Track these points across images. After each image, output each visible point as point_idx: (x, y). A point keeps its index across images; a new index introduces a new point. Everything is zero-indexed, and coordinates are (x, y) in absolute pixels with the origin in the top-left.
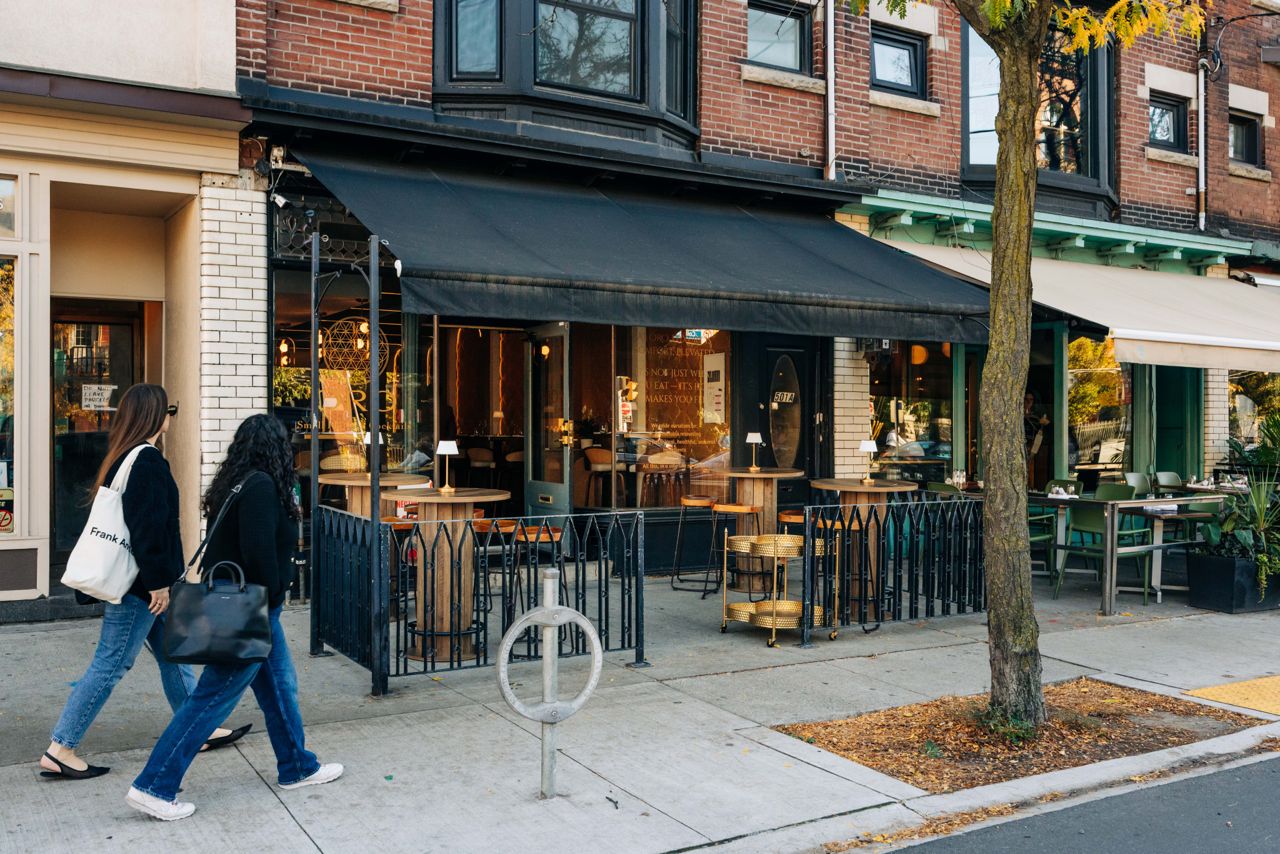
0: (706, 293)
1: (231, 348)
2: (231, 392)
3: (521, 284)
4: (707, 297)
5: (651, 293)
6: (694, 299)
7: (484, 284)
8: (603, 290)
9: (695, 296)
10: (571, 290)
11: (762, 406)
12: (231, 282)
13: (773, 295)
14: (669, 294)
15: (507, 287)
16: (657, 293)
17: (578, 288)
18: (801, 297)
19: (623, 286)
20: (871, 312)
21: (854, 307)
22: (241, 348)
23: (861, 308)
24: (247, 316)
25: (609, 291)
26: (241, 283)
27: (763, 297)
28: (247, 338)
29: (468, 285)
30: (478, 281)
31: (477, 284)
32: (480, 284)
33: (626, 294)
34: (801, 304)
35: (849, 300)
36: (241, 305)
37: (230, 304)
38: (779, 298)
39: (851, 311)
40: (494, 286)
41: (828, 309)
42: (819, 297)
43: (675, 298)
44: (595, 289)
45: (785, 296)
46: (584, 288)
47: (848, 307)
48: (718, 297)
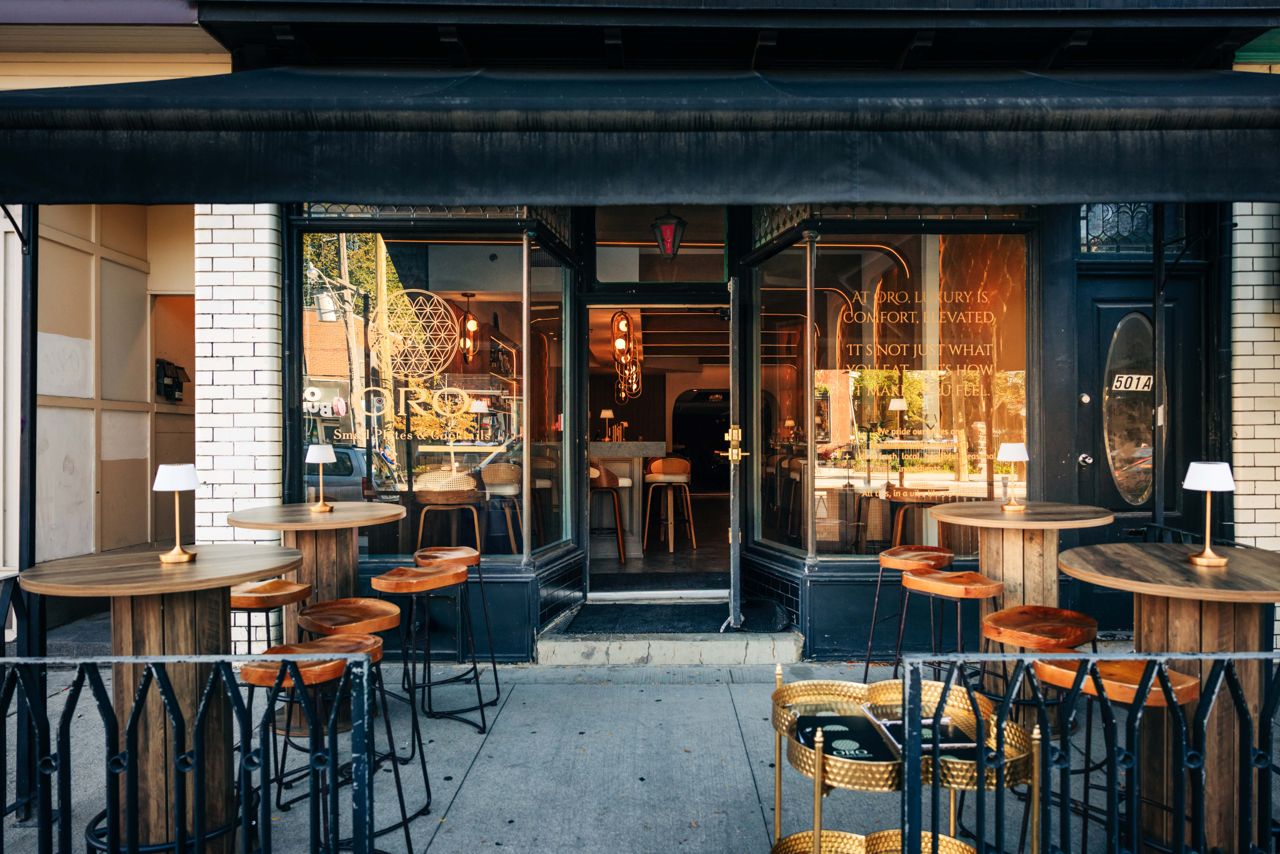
0: (673, 117)
1: (227, 335)
2: (226, 392)
3: (186, 125)
4: (679, 127)
5: (521, 128)
6: (642, 136)
7: (99, 134)
8: (395, 127)
9: (644, 127)
10: (314, 134)
11: (1086, 399)
12: (227, 250)
13: (873, 109)
14: (573, 128)
15: (153, 137)
16: (539, 127)
17: (327, 126)
18: (962, 108)
19: (444, 116)
20: (1191, 134)
21: (1134, 125)
22: (240, 335)
23: (1160, 124)
24: (248, 293)
25: (411, 129)
26: (240, 250)
27: (843, 116)
28: (248, 321)
29: (59, 135)
30: (83, 126)
31: (80, 134)
32: (89, 134)
33: (454, 135)
34: (961, 126)
35: (1118, 107)
36: (240, 279)
37: (226, 279)
38: (894, 116)
39: (1127, 136)
40: (124, 134)
41: (1047, 134)
42: (1017, 107)
43: (590, 135)
44: (374, 126)
45: (908, 109)
46: (343, 126)
47: (1114, 126)
48: (712, 127)
